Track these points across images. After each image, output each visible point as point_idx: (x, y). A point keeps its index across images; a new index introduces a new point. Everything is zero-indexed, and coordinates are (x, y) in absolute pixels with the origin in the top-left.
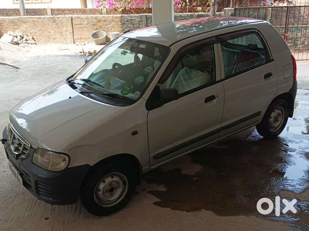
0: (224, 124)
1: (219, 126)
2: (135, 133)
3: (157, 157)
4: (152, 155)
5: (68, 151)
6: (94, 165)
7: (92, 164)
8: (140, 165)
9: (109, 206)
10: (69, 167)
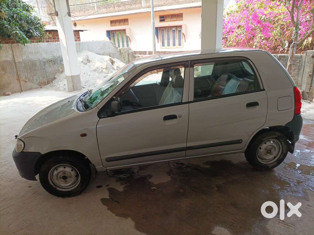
0: (189, 144)
1: (184, 145)
2: (84, 135)
3: (109, 160)
4: (104, 157)
5: (24, 139)
6: (44, 154)
7: (43, 153)
8: (91, 163)
9: (64, 190)
10: (23, 151)
